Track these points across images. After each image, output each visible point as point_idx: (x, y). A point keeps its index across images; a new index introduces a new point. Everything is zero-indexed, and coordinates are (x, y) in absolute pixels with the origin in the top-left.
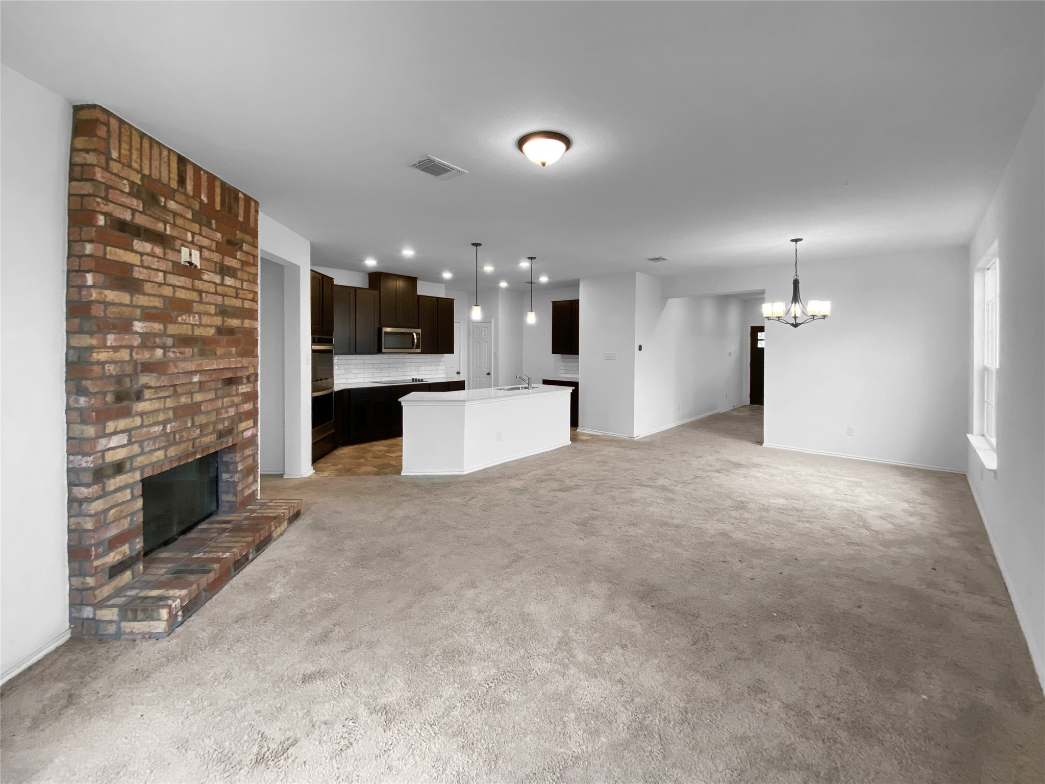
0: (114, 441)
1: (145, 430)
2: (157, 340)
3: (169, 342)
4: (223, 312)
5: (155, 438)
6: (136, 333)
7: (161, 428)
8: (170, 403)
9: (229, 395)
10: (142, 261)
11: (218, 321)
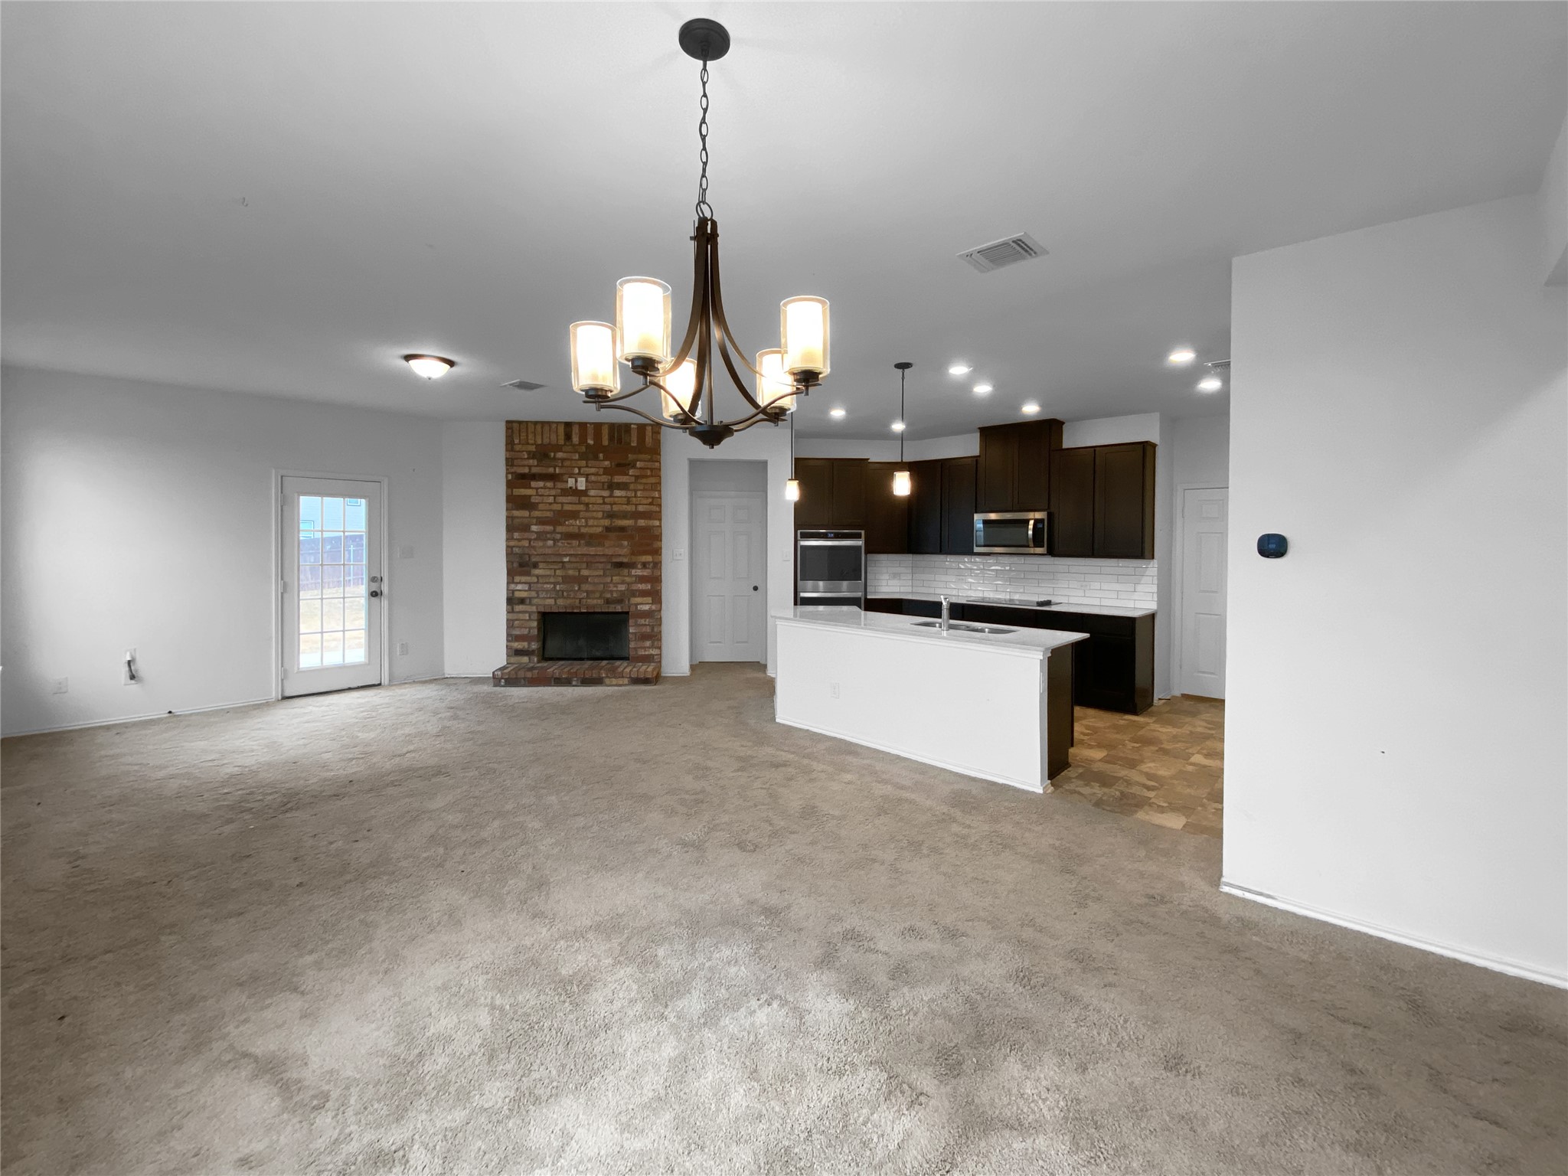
0: (519, 587)
1: (539, 585)
2: (548, 536)
3: (558, 536)
4: (611, 515)
5: (547, 591)
6: (533, 532)
7: (552, 586)
8: (558, 572)
9: (618, 575)
10: (537, 492)
11: (607, 522)
